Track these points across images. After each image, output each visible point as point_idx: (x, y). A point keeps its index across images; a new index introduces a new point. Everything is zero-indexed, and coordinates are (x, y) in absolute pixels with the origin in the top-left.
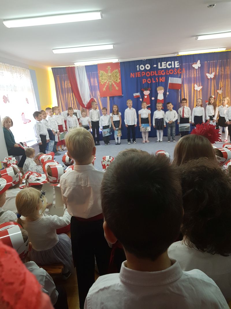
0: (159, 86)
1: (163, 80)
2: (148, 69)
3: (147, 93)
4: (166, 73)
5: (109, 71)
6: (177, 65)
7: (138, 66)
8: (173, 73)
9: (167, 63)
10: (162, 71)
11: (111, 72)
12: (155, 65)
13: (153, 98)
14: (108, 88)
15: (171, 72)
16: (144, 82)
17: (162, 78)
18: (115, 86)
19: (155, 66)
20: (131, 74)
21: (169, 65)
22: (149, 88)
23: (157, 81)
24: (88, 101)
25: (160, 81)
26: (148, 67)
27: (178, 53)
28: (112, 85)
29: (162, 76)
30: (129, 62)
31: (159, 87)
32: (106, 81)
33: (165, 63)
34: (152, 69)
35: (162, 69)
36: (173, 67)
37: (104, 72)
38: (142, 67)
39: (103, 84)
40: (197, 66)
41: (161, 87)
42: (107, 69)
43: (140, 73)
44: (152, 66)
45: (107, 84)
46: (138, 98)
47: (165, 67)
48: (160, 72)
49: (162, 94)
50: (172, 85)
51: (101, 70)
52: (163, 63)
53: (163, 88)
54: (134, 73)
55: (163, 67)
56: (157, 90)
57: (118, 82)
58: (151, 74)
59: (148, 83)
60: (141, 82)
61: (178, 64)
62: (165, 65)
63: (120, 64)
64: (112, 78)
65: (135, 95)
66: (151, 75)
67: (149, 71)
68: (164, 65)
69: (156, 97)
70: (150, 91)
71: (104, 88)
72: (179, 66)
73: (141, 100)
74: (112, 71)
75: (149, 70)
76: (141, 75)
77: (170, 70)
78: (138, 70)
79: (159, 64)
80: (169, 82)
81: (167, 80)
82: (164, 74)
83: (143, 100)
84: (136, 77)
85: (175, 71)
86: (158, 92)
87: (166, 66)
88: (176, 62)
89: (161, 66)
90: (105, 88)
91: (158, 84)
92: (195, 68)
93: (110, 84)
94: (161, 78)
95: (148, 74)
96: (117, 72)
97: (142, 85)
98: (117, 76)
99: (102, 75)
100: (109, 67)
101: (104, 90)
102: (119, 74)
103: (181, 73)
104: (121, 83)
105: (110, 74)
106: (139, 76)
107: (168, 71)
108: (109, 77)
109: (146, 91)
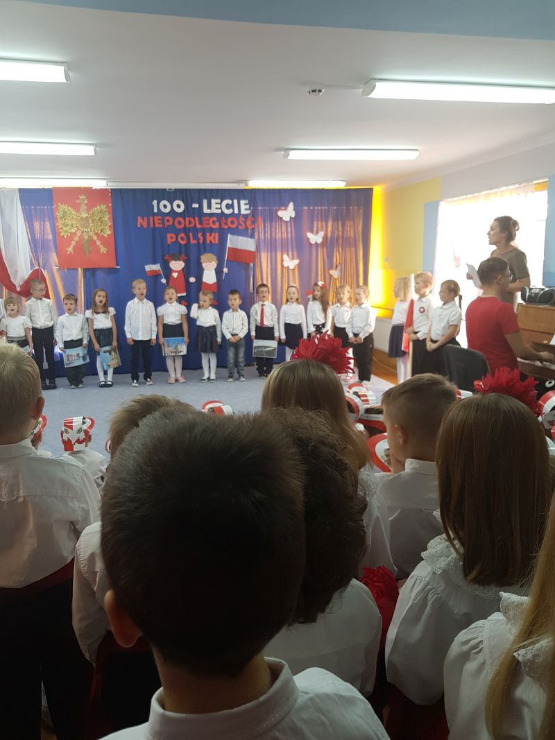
0: (205, 252)
1: (213, 238)
2: (180, 210)
3: (177, 266)
4: (220, 225)
5: (83, 207)
6: (246, 209)
7: (155, 202)
8: (238, 226)
9: (222, 201)
10: (211, 220)
11: (88, 210)
12: (196, 203)
13: (192, 280)
14: (79, 246)
15: (232, 222)
16: (169, 241)
17: (213, 234)
18: (98, 243)
19: (196, 206)
20: (140, 220)
21: (228, 206)
22: (184, 255)
23: (201, 241)
24: (26, 277)
25: (208, 242)
26: (179, 206)
27: (246, 182)
28: (91, 242)
29: (211, 230)
30: (134, 190)
31: (205, 254)
32: (73, 231)
33: (219, 201)
34: (188, 211)
35: (212, 215)
36: (236, 212)
37: (70, 208)
38: (165, 206)
39: (66, 236)
40: (287, 213)
41: (211, 256)
42: (78, 201)
43: (160, 218)
44: (188, 206)
45: (76, 239)
46: (156, 276)
47: (219, 211)
48: (207, 222)
49: (214, 272)
50: (234, 251)
51: (64, 203)
52: (213, 201)
53: (215, 258)
54: (145, 218)
55: (214, 210)
56: (202, 261)
57: (106, 236)
58: (187, 223)
59: (180, 244)
60: (164, 239)
61: (248, 207)
62: (219, 206)
63: (111, 193)
64: (91, 225)
65: (149, 268)
66: (188, 226)
67: (181, 217)
68: (216, 206)
69: (199, 277)
70: (184, 262)
71: (69, 246)
72: (248, 212)
73: (164, 281)
74: (90, 207)
75: (182, 215)
76: (163, 223)
77: (230, 220)
78: (156, 211)
79: (205, 202)
80: (229, 245)
81: (223, 240)
82: (217, 226)
83: (168, 282)
84: (152, 226)
85: (241, 222)
86: (204, 265)
87: (221, 208)
88: (242, 202)
89: (209, 207)
90: (72, 247)
91: (203, 248)
92: (283, 219)
93: (86, 238)
94: (210, 236)
95: (180, 223)
96: (103, 212)
97: (166, 247)
98: (105, 219)
99: (63, 215)
100: (82, 197)
101: (69, 252)
102: (107, 216)
103: (253, 226)
104: (113, 237)
105: (85, 215)
106: (158, 226)
107: (225, 221)
108: (83, 222)
109: (176, 262)
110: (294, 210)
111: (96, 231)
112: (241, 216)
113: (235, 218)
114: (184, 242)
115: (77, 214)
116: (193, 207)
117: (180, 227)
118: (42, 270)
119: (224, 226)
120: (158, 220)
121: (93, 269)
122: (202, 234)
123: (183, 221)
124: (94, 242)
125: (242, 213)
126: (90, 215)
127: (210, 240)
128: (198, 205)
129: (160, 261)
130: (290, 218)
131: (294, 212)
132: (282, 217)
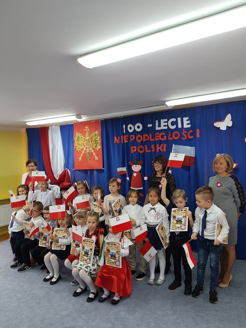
1: (162, 148)
5: (87, 133)
7: (124, 126)
8: (180, 138)
13: (146, 179)
15: (176, 135)
19: (150, 126)
20: (115, 138)
21: (173, 124)
22: (141, 161)
29: (161, 142)
30: (113, 120)
34: (145, 130)
44: (145, 126)
45: (83, 152)
46: (123, 176)
47: (166, 128)
48: (158, 136)
51: (79, 131)
52: (162, 121)
54: (119, 137)
55: (162, 127)
57: (98, 149)
58: (144, 138)
61: (189, 122)
63: (101, 123)
70: (141, 166)
73: (128, 178)
74: (90, 133)
75: (141, 133)
76: (129, 139)
77: (174, 133)
78: (124, 132)
82: (165, 138)
84: (122, 142)
87: (168, 125)
88: (185, 119)
89: (159, 126)
90: (81, 157)
93: (88, 151)
94: (160, 146)
95: (139, 138)
96: (97, 135)
97: (131, 155)
98: (98, 139)
99: (78, 139)
100: (87, 127)
101: (80, 160)
102: (99, 138)
103: (192, 137)
104: (102, 150)
105: (88, 138)
106: (126, 141)
107: (170, 135)
108: (87, 142)
109: (136, 166)
110: (231, 120)
111: (93, 147)
112: (184, 130)
113: (179, 132)
114: (141, 152)
115: (84, 138)
116: (148, 126)
117: (139, 141)
118: (68, 170)
119: (170, 139)
120: (126, 137)
121: (91, 170)
122: (154, 145)
123: (141, 137)
124: (92, 154)
125: (184, 127)
126: (90, 138)
127: (159, 149)
128: (152, 125)
129: (126, 165)
130: (227, 127)
131: (231, 122)
132: (219, 128)
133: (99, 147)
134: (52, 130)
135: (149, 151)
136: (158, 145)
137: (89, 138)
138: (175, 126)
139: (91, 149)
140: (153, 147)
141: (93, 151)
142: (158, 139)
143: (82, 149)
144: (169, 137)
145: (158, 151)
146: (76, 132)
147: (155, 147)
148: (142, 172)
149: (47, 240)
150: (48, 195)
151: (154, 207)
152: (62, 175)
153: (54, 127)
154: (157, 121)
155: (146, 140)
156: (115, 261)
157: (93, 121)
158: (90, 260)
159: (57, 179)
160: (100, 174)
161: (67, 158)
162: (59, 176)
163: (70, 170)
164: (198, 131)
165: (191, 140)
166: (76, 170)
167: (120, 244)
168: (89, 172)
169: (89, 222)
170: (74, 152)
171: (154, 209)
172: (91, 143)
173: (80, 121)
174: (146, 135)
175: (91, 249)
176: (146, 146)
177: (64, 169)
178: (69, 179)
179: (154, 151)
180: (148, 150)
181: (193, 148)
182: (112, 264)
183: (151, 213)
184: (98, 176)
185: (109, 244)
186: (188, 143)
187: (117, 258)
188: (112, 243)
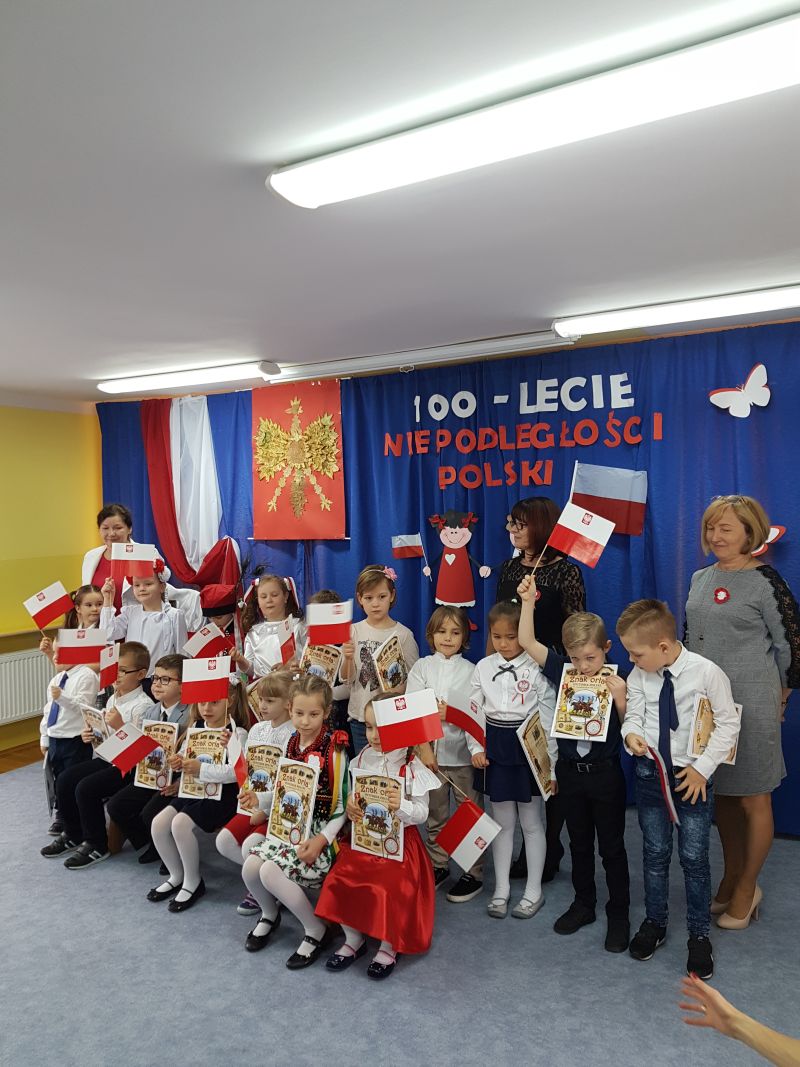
1: (540, 473)
2: (467, 413)
3: (455, 538)
4: (558, 440)
5: (296, 422)
6: (624, 396)
7: (417, 400)
8: (599, 441)
9: (561, 384)
11: (303, 427)
12: (502, 394)
13: (485, 571)
14: (286, 498)
15: (587, 432)
16: (443, 483)
17: (539, 465)
19: (502, 399)
20: (388, 440)
21: (576, 394)
23: (511, 482)
26: (464, 404)
28: (307, 487)
29: (535, 455)
32: (280, 468)
33: (554, 382)
35: (538, 417)
36: (598, 403)
37: (275, 425)
38: (437, 407)
39: (268, 479)
40: (745, 398)
42: (289, 411)
43: (427, 433)
44: (483, 401)
45: (282, 483)
46: (413, 558)
47: (554, 407)
48: (523, 436)
51: (268, 415)
52: (542, 385)
54: (398, 436)
55: (543, 406)
58: (481, 440)
59: (465, 489)
60: (432, 480)
61: (628, 389)
62: (554, 395)
63: (341, 389)
65: (398, 541)
66: (479, 449)
67: (469, 428)
70: (471, 530)
71: (270, 499)
72: (630, 402)
73: (427, 571)
74: (306, 420)
76: (432, 443)
78: (418, 420)
80: (575, 487)
81: (562, 477)
82: (549, 442)
83: (435, 573)
84: (411, 452)
85: (610, 430)
87: (559, 400)
88: (614, 380)
89: (532, 401)
90: (275, 498)
92: (733, 412)
93: (298, 481)
94: (532, 467)
95: (466, 441)
96: (327, 428)
97: (437, 495)
98: (329, 443)
99: (265, 440)
100: (295, 403)
101: (271, 508)
102: (334, 436)
103: (639, 438)
104: (342, 478)
105: (297, 437)
106: (421, 450)
107: (568, 430)
108: (296, 451)
109: (453, 530)
110: (767, 385)
111: (315, 467)
112: (611, 414)
113: (594, 420)
114: (472, 485)
115: (286, 437)
116: (495, 402)
117: (467, 450)
118: (234, 541)
119: (565, 443)
120: (423, 437)
121: (308, 541)
122: (512, 463)
123: (471, 435)
124: (311, 489)
125: (613, 407)
126: (306, 437)
127: (530, 477)
128: (507, 397)
129: (422, 527)
130: (754, 408)
131: (767, 392)
132: (727, 409)
133: (335, 468)
134: (181, 410)
135: (499, 482)
136: (525, 464)
137: (301, 437)
138: (583, 403)
139: (308, 472)
140: (509, 468)
141: (313, 480)
142: (527, 445)
143: (279, 474)
144: (563, 436)
145: (525, 481)
146: (261, 419)
147: (518, 469)
148: (472, 550)
149: (163, 766)
150: (165, 620)
151: (512, 662)
152: (214, 555)
153: (189, 398)
154: (524, 387)
155: (486, 447)
156: (384, 837)
157: (315, 381)
158: (301, 832)
159: (197, 568)
160: (336, 556)
161: (229, 502)
162: (201, 560)
163: (237, 540)
164: (658, 419)
165: (635, 450)
166: (257, 542)
167: (399, 784)
168: (300, 549)
169: (300, 713)
170: (251, 481)
171: (510, 669)
172: (308, 455)
173: (272, 382)
174: (489, 431)
175: (306, 799)
176: (487, 467)
177: (220, 537)
178: (235, 570)
179: (513, 481)
180: (494, 479)
181: (642, 475)
182: (372, 847)
183: (500, 683)
184: (329, 561)
185: (366, 783)
186: (624, 457)
187: (389, 830)
188: (373, 779)
